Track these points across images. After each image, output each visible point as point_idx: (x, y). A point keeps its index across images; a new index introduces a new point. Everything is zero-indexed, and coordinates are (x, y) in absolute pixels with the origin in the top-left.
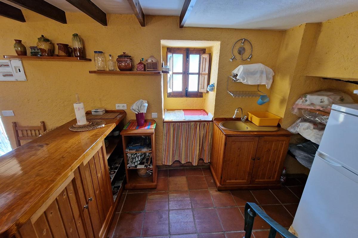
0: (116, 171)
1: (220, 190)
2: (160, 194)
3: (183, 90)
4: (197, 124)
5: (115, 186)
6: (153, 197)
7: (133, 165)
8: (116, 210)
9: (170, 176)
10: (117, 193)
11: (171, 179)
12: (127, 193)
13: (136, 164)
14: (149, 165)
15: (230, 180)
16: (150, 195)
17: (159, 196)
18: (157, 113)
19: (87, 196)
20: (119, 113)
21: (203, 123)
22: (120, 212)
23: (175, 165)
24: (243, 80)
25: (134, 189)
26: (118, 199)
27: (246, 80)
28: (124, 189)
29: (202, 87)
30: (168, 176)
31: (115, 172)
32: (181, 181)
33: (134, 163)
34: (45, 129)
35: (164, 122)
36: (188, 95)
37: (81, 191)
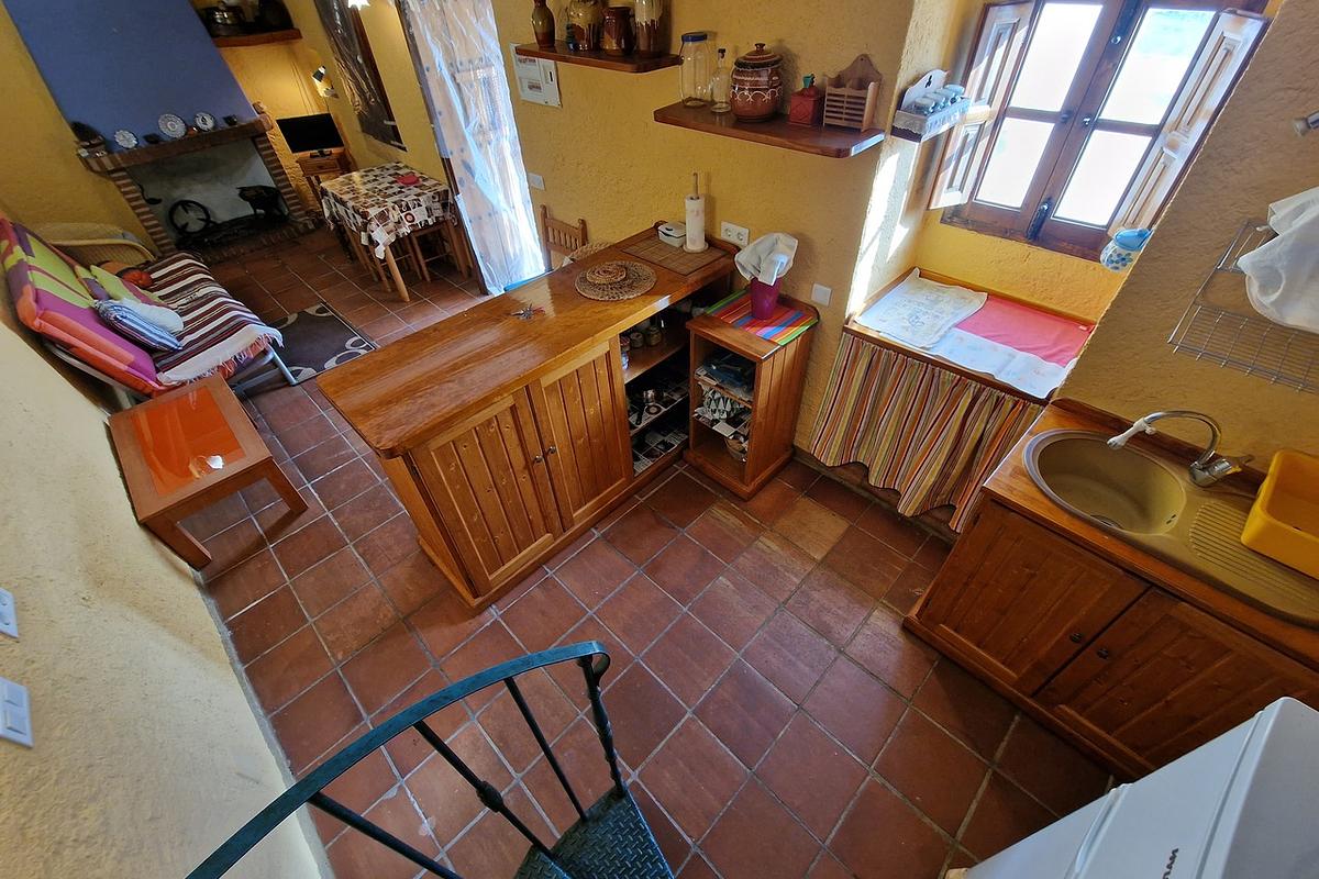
0: (664, 410)
1: (907, 628)
2: (745, 521)
3: (1025, 204)
4: (966, 387)
5: (666, 439)
6: (722, 516)
7: (709, 416)
8: (638, 489)
9: (808, 495)
10: (657, 457)
11: (804, 503)
12: (680, 469)
13: (716, 416)
14: (744, 436)
15: (955, 630)
16: (720, 508)
17: (738, 522)
18: (830, 290)
19: (546, 443)
20: (723, 253)
21: (998, 393)
22: (642, 500)
23: (846, 474)
24: (1265, 288)
25: (698, 470)
26: (650, 471)
27: (1274, 297)
28: (680, 456)
29: (1130, 219)
30: (803, 491)
31: (659, 410)
32: (824, 527)
33: (714, 412)
34: (585, 240)
35: (846, 330)
36: (1040, 235)
37: (529, 430)
